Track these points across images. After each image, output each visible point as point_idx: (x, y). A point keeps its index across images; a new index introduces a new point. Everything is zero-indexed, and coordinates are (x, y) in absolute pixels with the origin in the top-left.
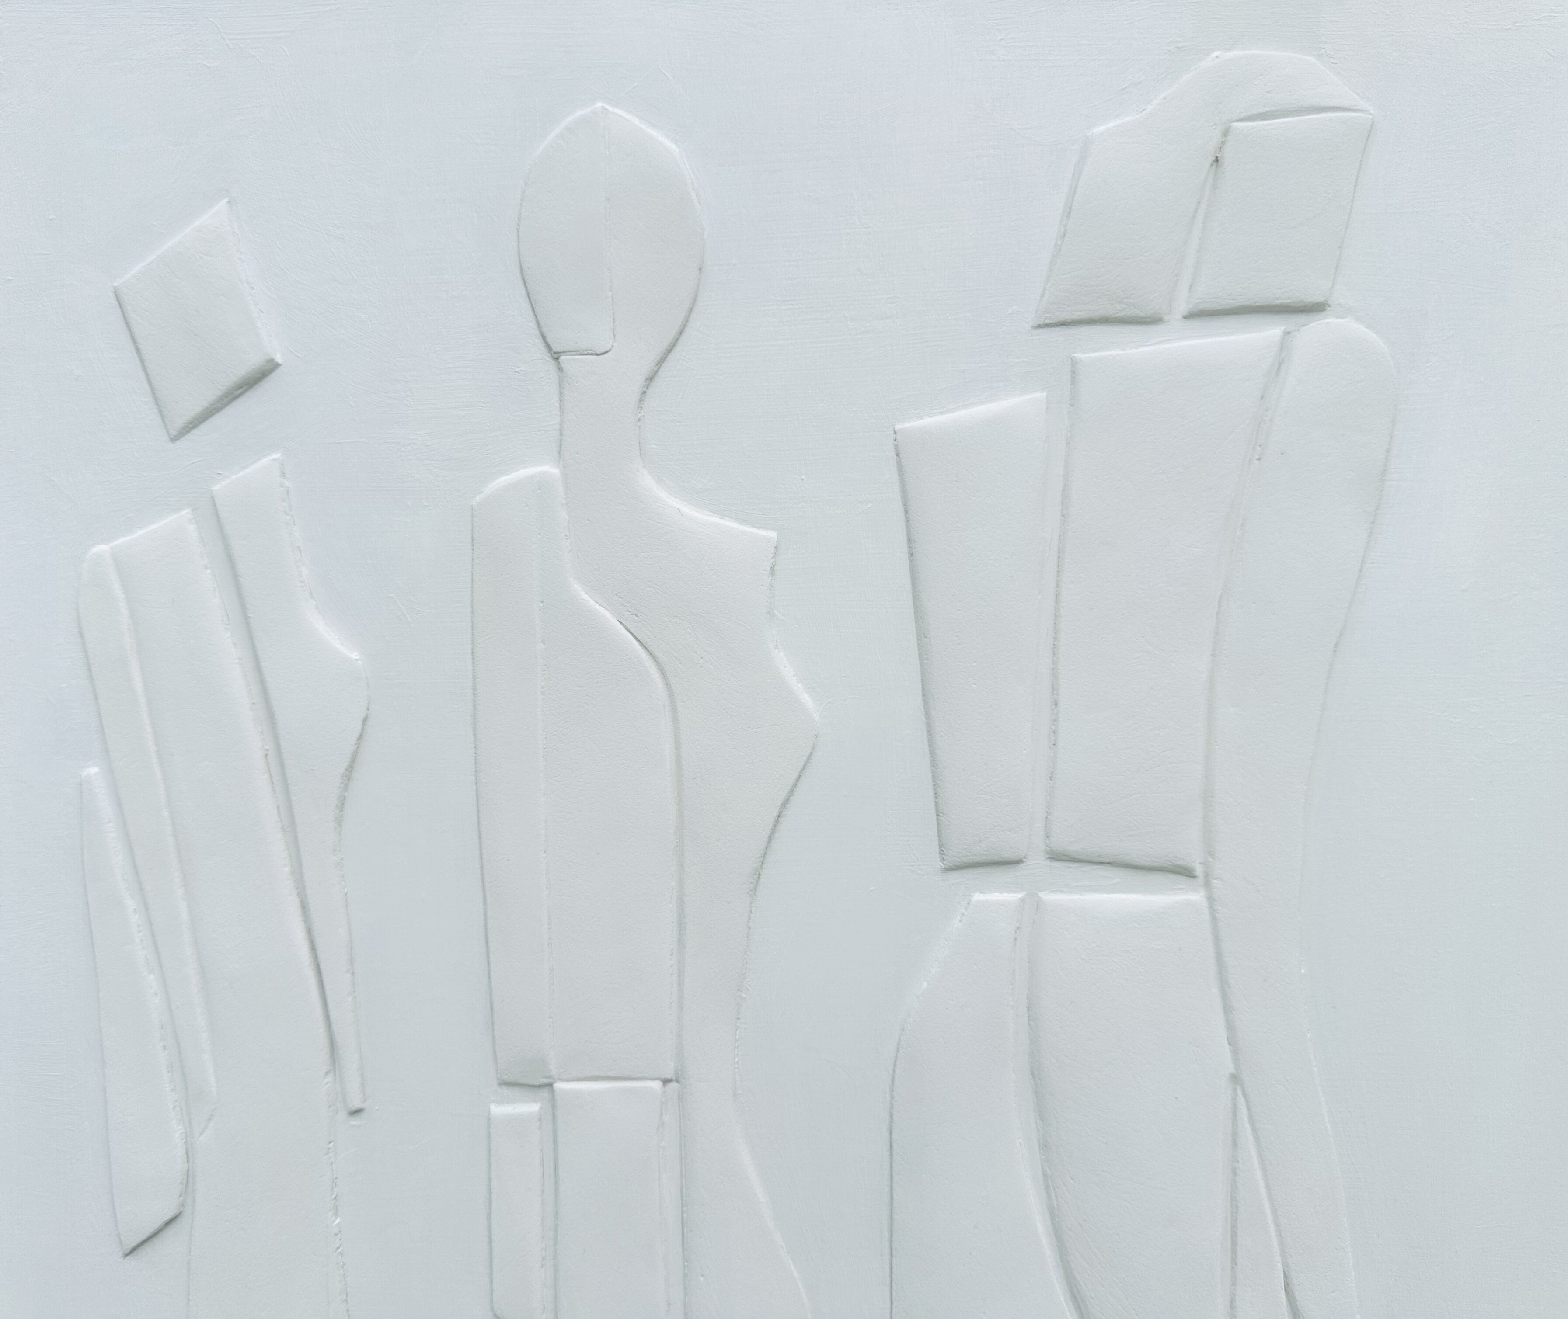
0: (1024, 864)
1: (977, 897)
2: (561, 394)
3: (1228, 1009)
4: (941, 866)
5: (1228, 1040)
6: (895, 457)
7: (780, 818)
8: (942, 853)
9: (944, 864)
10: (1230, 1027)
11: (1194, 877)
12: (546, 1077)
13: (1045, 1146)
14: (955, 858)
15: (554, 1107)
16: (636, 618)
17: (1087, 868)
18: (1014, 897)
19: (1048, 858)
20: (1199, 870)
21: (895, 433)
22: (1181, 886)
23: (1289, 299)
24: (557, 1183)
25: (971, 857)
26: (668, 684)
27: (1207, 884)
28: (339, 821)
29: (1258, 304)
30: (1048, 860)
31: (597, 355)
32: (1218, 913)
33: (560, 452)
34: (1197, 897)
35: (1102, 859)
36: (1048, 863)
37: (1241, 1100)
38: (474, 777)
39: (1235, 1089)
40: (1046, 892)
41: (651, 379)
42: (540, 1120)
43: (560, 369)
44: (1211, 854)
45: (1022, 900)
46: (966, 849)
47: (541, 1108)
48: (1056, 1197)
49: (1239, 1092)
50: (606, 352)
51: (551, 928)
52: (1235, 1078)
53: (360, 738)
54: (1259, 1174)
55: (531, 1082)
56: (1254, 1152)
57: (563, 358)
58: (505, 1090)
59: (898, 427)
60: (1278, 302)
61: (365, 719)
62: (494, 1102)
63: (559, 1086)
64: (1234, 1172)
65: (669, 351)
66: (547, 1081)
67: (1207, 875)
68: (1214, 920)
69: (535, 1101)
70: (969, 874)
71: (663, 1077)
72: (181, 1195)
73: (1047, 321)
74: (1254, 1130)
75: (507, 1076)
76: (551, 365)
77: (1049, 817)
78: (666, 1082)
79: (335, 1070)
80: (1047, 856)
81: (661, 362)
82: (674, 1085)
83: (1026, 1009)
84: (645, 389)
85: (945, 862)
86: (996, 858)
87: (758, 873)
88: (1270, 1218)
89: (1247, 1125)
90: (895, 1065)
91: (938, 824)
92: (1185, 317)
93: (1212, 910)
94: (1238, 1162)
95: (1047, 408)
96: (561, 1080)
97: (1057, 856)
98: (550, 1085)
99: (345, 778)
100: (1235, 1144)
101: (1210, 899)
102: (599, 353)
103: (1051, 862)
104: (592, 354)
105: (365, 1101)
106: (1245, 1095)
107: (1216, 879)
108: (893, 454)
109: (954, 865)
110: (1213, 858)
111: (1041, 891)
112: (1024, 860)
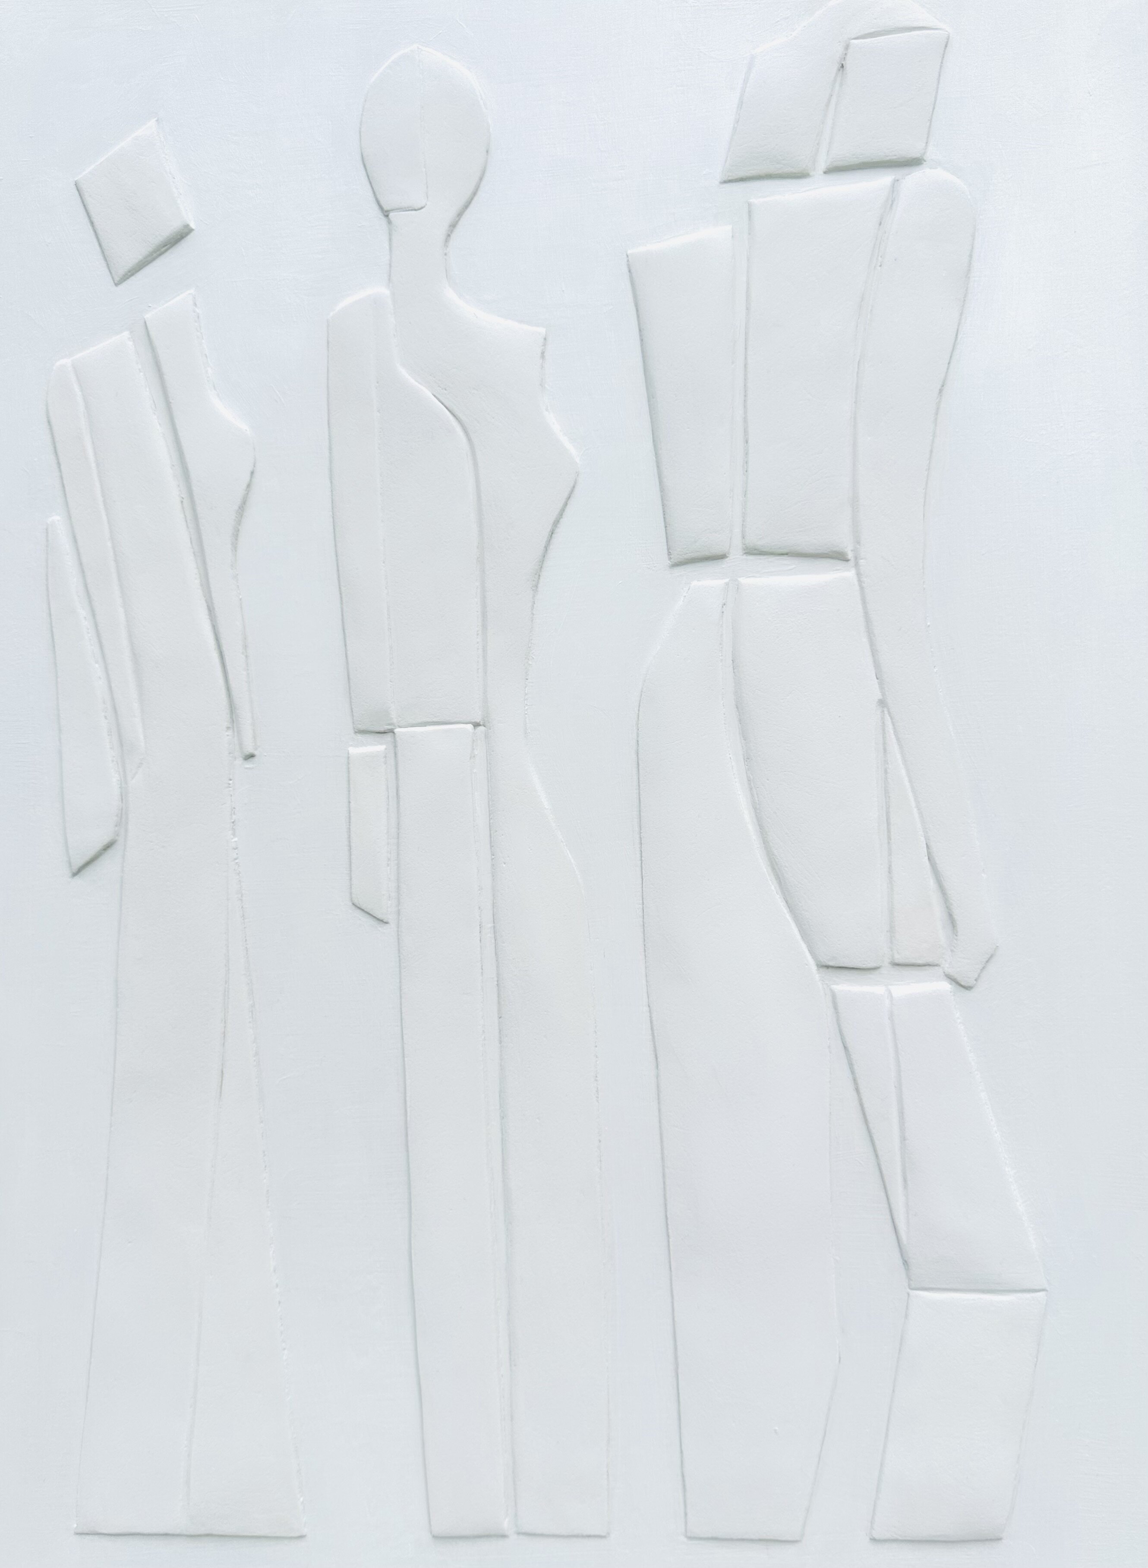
0: (728, 559)
1: (695, 583)
2: (390, 240)
3: (874, 652)
4: (669, 564)
5: (876, 676)
6: (628, 273)
7: (553, 535)
8: (669, 554)
9: (671, 562)
10: (877, 665)
11: (848, 560)
12: (389, 724)
13: (747, 759)
14: (678, 556)
15: (395, 747)
16: (445, 392)
17: (772, 559)
18: (721, 582)
19: (745, 553)
20: (850, 555)
21: (627, 256)
22: (839, 568)
23: (895, 156)
24: (398, 802)
25: (690, 554)
26: (469, 440)
27: (857, 565)
28: (235, 547)
29: (874, 160)
30: (745, 555)
31: (415, 210)
32: (864, 583)
33: (389, 280)
34: (850, 574)
35: (782, 550)
36: (745, 557)
37: (887, 717)
38: (331, 513)
39: (883, 711)
40: (744, 578)
41: (453, 226)
42: (385, 757)
43: (390, 222)
44: (858, 543)
45: (727, 584)
46: (686, 548)
47: (386, 749)
48: (757, 794)
49: (886, 712)
50: (422, 208)
51: (389, 618)
52: (882, 703)
53: (249, 486)
54: (903, 772)
55: (378, 730)
56: (899, 756)
57: (391, 215)
58: (359, 737)
59: (629, 252)
60: (888, 158)
61: (252, 473)
62: (352, 746)
63: (397, 730)
64: (886, 772)
65: (467, 206)
66: (390, 727)
67: (856, 558)
68: (862, 588)
69: (381, 744)
70: (690, 568)
71: (473, 721)
72: (116, 826)
73: (730, 178)
74: (898, 739)
75: (360, 726)
76: (384, 221)
77: (744, 524)
78: (476, 725)
79: (233, 727)
80: (744, 552)
81: (460, 215)
82: (481, 728)
83: (732, 662)
84: (449, 233)
85: (672, 560)
86: (707, 553)
87: (538, 574)
88: (913, 804)
89: (893, 737)
90: (639, 706)
91: (666, 533)
92: (825, 173)
93: (860, 581)
94: (888, 763)
95: (733, 236)
96: (400, 727)
97: (752, 551)
98: (392, 731)
99: (238, 514)
100: (885, 750)
101: (859, 574)
102: (416, 208)
103: (747, 556)
104: (412, 210)
105: (256, 749)
106: (889, 713)
107: (862, 559)
108: (626, 270)
109: (678, 562)
110: (859, 545)
111: (740, 577)
112: (727, 555)
